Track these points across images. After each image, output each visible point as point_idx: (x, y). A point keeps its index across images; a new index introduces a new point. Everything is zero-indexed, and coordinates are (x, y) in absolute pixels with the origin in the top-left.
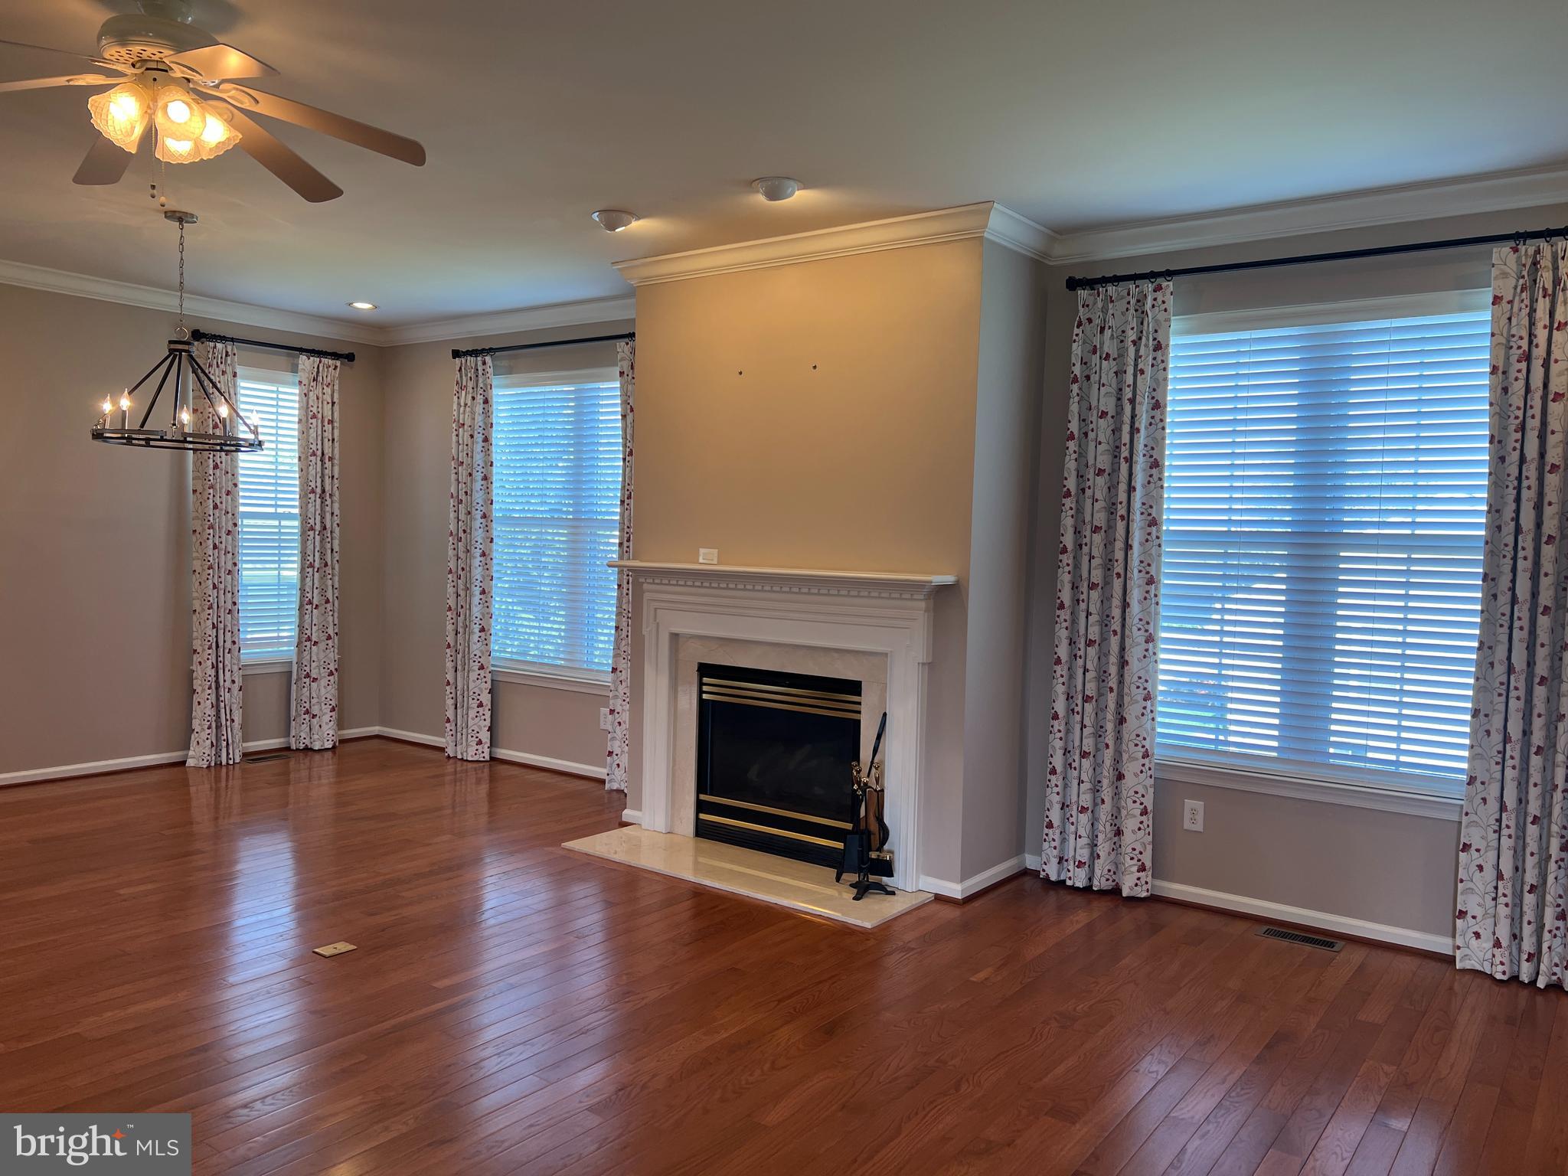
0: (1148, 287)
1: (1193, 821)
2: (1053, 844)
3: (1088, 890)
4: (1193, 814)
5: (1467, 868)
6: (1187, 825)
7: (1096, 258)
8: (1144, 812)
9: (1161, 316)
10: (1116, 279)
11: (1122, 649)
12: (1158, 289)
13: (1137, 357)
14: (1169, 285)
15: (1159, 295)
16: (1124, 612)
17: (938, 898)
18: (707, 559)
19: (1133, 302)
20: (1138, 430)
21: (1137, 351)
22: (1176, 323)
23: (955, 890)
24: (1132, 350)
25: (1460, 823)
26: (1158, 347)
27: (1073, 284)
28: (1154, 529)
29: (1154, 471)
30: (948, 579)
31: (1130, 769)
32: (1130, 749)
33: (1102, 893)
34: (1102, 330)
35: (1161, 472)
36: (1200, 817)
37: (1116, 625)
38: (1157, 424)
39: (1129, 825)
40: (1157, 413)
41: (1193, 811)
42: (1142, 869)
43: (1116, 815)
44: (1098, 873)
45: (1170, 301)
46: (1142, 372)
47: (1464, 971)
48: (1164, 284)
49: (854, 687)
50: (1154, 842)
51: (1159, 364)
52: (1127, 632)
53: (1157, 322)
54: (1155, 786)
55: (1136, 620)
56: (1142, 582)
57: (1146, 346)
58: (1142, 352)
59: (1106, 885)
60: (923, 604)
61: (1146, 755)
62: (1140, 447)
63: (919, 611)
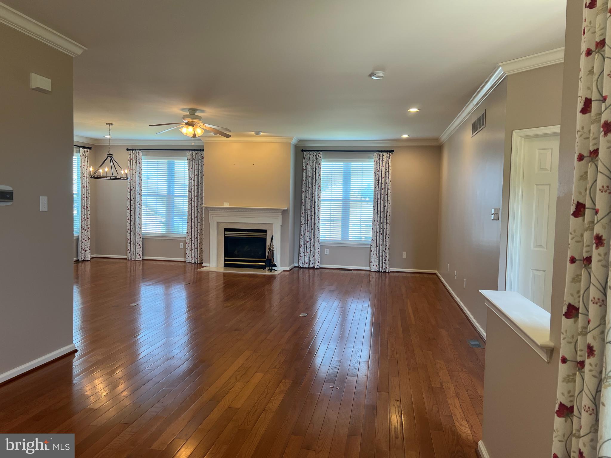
0: (318, 153)
1: (327, 253)
2: (301, 260)
3: (309, 268)
4: (327, 252)
5: (372, 254)
6: (326, 254)
7: (307, 146)
8: (319, 252)
9: (320, 159)
10: (311, 151)
11: (314, 221)
12: (319, 153)
13: (316, 166)
14: (321, 153)
15: (319, 155)
16: (314, 214)
17: (284, 271)
18: (226, 205)
19: (315, 156)
20: (316, 180)
21: (316, 165)
22: (322, 160)
23: (288, 269)
24: (315, 165)
25: (370, 248)
26: (319, 164)
27: (303, 151)
28: (319, 198)
29: (319, 188)
30: (286, 208)
31: (316, 244)
32: (316, 240)
33: (311, 268)
34: (309, 160)
35: (320, 188)
36: (328, 252)
37: (313, 217)
38: (320, 179)
39: (316, 254)
40: (319, 177)
41: (327, 251)
42: (318, 262)
43: (314, 253)
44: (310, 264)
45: (321, 156)
46: (317, 169)
47: (372, 271)
48: (320, 153)
49: (265, 231)
50: (320, 257)
51: (320, 168)
52: (315, 218)
53: (319, 160)
54: (320, 247)
55: (317, 216)
56: (318, 209)
57: (317, 164)
58: (317, 165)
59: (312, 266)
60: (281, 214)
61: (319, 241)
62: (317, 184)
63: (280, 215)
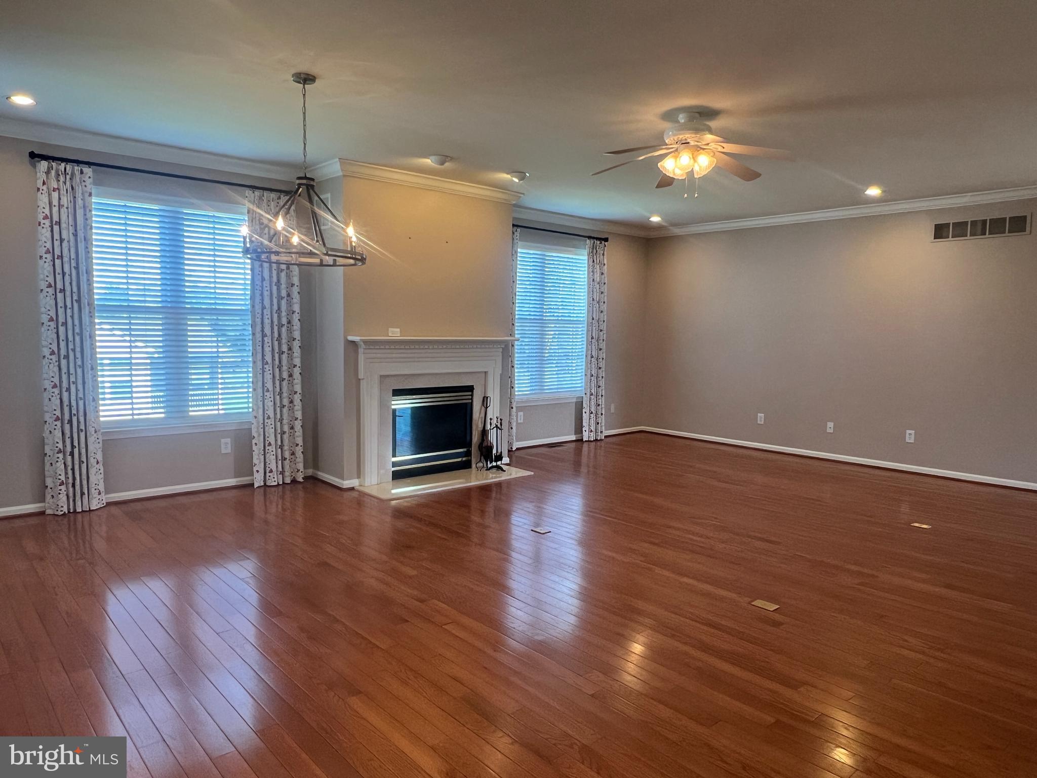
1: (520, 419)
18: (395, 333)
49: (470, 389)
60: (501, 350)
